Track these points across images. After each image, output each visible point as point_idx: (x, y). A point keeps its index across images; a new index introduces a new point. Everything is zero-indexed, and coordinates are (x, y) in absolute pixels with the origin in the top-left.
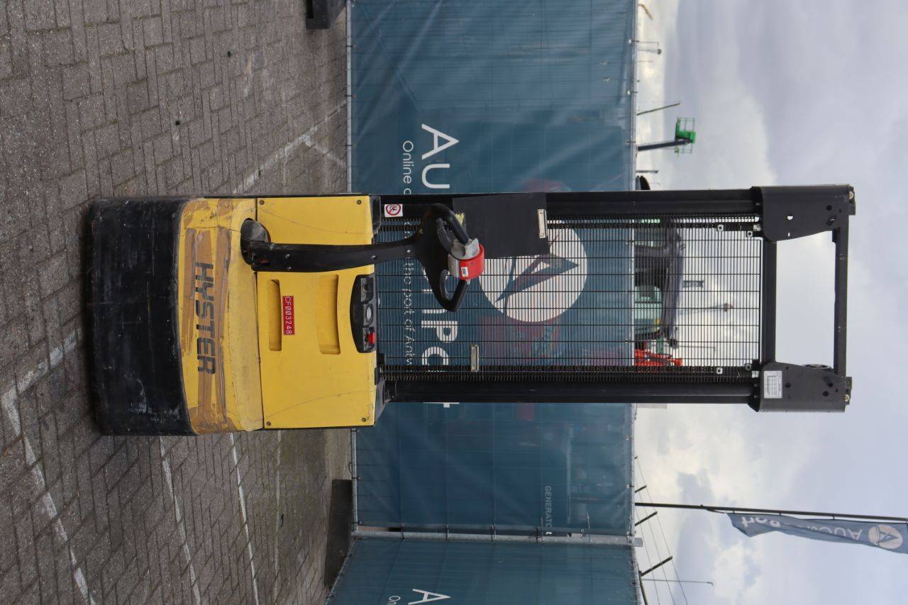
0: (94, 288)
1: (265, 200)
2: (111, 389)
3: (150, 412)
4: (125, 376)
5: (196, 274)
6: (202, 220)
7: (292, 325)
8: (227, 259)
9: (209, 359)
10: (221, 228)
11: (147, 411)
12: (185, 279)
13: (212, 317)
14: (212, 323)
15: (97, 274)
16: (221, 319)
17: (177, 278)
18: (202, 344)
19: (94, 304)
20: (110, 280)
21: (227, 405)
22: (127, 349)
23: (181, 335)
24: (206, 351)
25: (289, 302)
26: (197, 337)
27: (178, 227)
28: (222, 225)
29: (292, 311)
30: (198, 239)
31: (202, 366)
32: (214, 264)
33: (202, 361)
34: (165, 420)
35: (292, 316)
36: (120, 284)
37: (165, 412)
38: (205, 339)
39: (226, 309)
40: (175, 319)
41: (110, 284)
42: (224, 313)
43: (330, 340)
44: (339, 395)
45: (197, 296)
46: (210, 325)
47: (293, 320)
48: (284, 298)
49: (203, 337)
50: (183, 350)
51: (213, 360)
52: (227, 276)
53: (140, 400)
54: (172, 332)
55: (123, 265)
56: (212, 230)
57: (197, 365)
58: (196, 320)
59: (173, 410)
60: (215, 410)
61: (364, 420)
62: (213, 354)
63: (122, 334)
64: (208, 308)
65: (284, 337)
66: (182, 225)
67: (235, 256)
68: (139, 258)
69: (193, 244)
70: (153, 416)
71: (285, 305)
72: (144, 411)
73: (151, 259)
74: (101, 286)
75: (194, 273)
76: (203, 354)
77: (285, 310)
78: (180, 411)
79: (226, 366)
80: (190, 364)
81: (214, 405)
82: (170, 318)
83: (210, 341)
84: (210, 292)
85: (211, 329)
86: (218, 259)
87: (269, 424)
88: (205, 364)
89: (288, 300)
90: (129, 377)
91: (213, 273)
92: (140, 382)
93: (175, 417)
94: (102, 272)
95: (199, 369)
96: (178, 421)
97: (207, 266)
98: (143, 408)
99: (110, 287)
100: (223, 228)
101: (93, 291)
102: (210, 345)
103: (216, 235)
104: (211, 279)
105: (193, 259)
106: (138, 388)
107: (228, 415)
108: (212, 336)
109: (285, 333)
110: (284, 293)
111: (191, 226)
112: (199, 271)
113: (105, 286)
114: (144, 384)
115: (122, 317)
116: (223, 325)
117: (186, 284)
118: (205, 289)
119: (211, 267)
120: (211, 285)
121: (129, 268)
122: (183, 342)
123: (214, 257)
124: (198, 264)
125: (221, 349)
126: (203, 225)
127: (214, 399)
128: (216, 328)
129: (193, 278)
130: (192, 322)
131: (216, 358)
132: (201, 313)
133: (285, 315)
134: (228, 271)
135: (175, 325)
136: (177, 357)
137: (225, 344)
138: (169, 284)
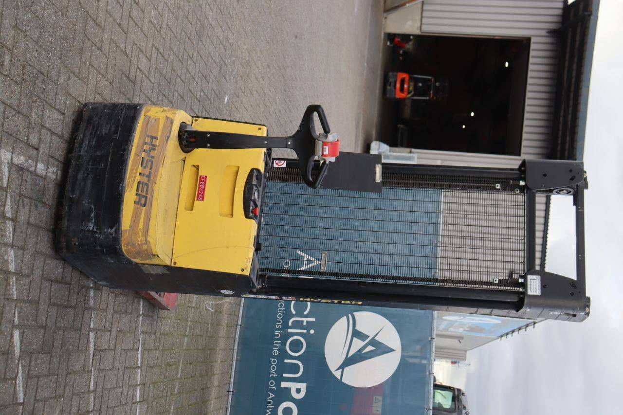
0: (76, 144)
1: (199, 119)
2: (71, 211)
3: (95, 230)
4: (84, 202)
5: (146, 141)
6: (157, 112)
7: (203, 195)
8: (168, 135)
9: (143, 196)
10: (167, 118)
11: (93, 229)
12: (138, 144)
13: (151, 168)
14: (150, 173)
15: (81, 136)
16: (157, 171)
17: (133, 142)
18: (141, 186)
19: (73, 154)
20: (88, 141)
21: (150, 231)
22: (89, 183)
23: (127, 178)
24: (142, 191)
25: (203, 179)
26: (139, 180)
27: (140, 113)
28: (168, 116)
29: (205, 186)
30: (151, 122)
31: (137, 201)
32: (159, 137)
33: (138, 197)
34: (104, 236)
35: (204, 188)
36: (94, 143)
37: (106, 230)
38: (143, 182)
39: (161, 165)
40: (126, 166)
41: (87, 143)
42: (159, 168)
43: (227, 210)
44: (227, 247)
45: (143, 154)
46: (148, 174)
47: (204, 191)
48: (201, 176)
49: (142, 181)
50: (127, 188)
51: (146, 198)
52: (166, 146)
53: (90, 220)
54: (122, 175)
55: (99, 132)
56: (161, 118)
57: (134, 200)
58: (140, 169)
59: (111, 230)
60: (140, 233)
61: (243, 270)
62: (147, 194)
63: (88, 174)
64: (150, 163)
65: (196, 202)
66: (143, 113)
67: (173, 136)
68: (110, 129)
69: (147, 124)
70: (96, 232)
71: (201, 181)
72: (91, 229)
73: (118, 130)
74: (81, 143)
75: (145, 140)
76: (140, 192)
77: (200, 184)
78: (116, 230)
79: (154, 203)
80: (129, 198)
81: (140, 229)
82: (122, 166)
83: (146, 184)
84: (153, 153)
85: (149, 176)
86: (162, 135)
87: (175, 263)
88: (140, 199)
89: (203, 178)
90: (86, 203)
91: (157, 142)
92: (93, 207)
93: (111, 234)
94: (84, 136)
95: (135, 202)
96: (113, 238)
97: (154, 138)
98: (91, 226)
99: (87, 145)
100: (169, 118)
101: (75, 147)
102: (145, 187)
103: (164, 121)
104: (155, 146)
105: (146, 133)
106: (91, 210)
107: (149, 239)
108: (149, 181)
109: (197, 199)
110: (201, 173)
111: (148, 114)
112: (148, 140)
113: (84, 144)
114: (95, 209)
115: (90, 163)
116: (157, 175)
117: (138, 146)
118: (150, 151)
119: (156, 138)
120: (154, 149)
121: (102, 134)
122: (128, 182)
123: (160, 133)
124: (148, 136)
125: (152, 191)
126: (156, 115)
127: (141, 226)
128: (152, 176)
129: (143, 143)
130: (137, 169)
131: (148, 196)
132: (144, 165)
133: (199, 188)
134: (167, 143)
135: (125, 171)
136: (122, 191)
137: (156, 188)
138: (127, 145)
